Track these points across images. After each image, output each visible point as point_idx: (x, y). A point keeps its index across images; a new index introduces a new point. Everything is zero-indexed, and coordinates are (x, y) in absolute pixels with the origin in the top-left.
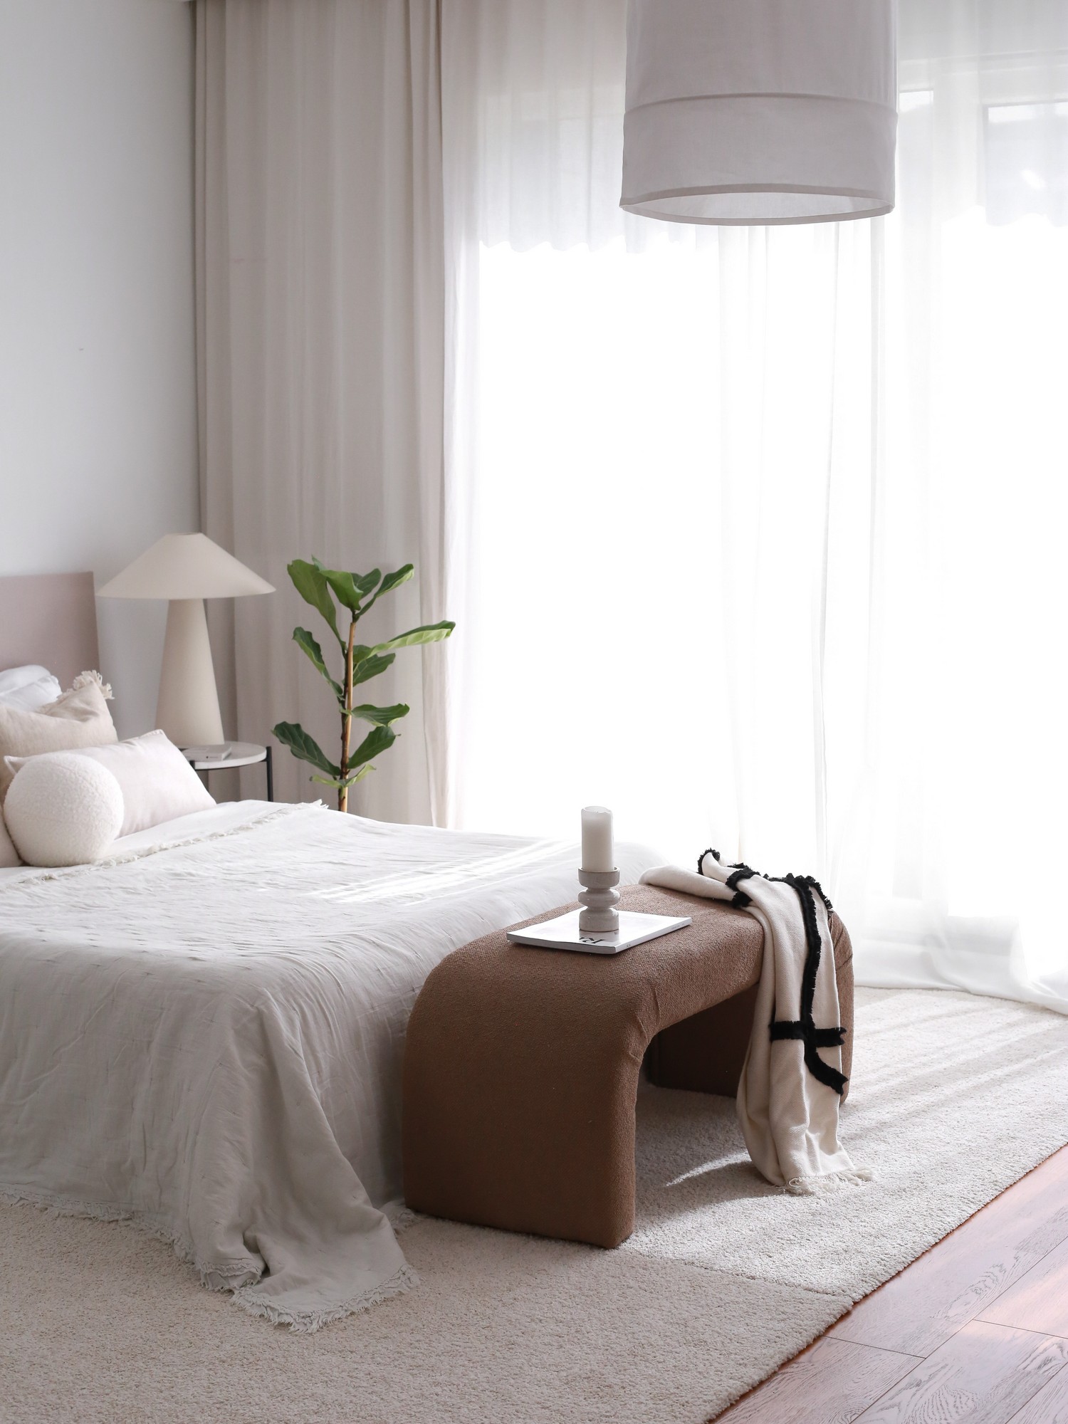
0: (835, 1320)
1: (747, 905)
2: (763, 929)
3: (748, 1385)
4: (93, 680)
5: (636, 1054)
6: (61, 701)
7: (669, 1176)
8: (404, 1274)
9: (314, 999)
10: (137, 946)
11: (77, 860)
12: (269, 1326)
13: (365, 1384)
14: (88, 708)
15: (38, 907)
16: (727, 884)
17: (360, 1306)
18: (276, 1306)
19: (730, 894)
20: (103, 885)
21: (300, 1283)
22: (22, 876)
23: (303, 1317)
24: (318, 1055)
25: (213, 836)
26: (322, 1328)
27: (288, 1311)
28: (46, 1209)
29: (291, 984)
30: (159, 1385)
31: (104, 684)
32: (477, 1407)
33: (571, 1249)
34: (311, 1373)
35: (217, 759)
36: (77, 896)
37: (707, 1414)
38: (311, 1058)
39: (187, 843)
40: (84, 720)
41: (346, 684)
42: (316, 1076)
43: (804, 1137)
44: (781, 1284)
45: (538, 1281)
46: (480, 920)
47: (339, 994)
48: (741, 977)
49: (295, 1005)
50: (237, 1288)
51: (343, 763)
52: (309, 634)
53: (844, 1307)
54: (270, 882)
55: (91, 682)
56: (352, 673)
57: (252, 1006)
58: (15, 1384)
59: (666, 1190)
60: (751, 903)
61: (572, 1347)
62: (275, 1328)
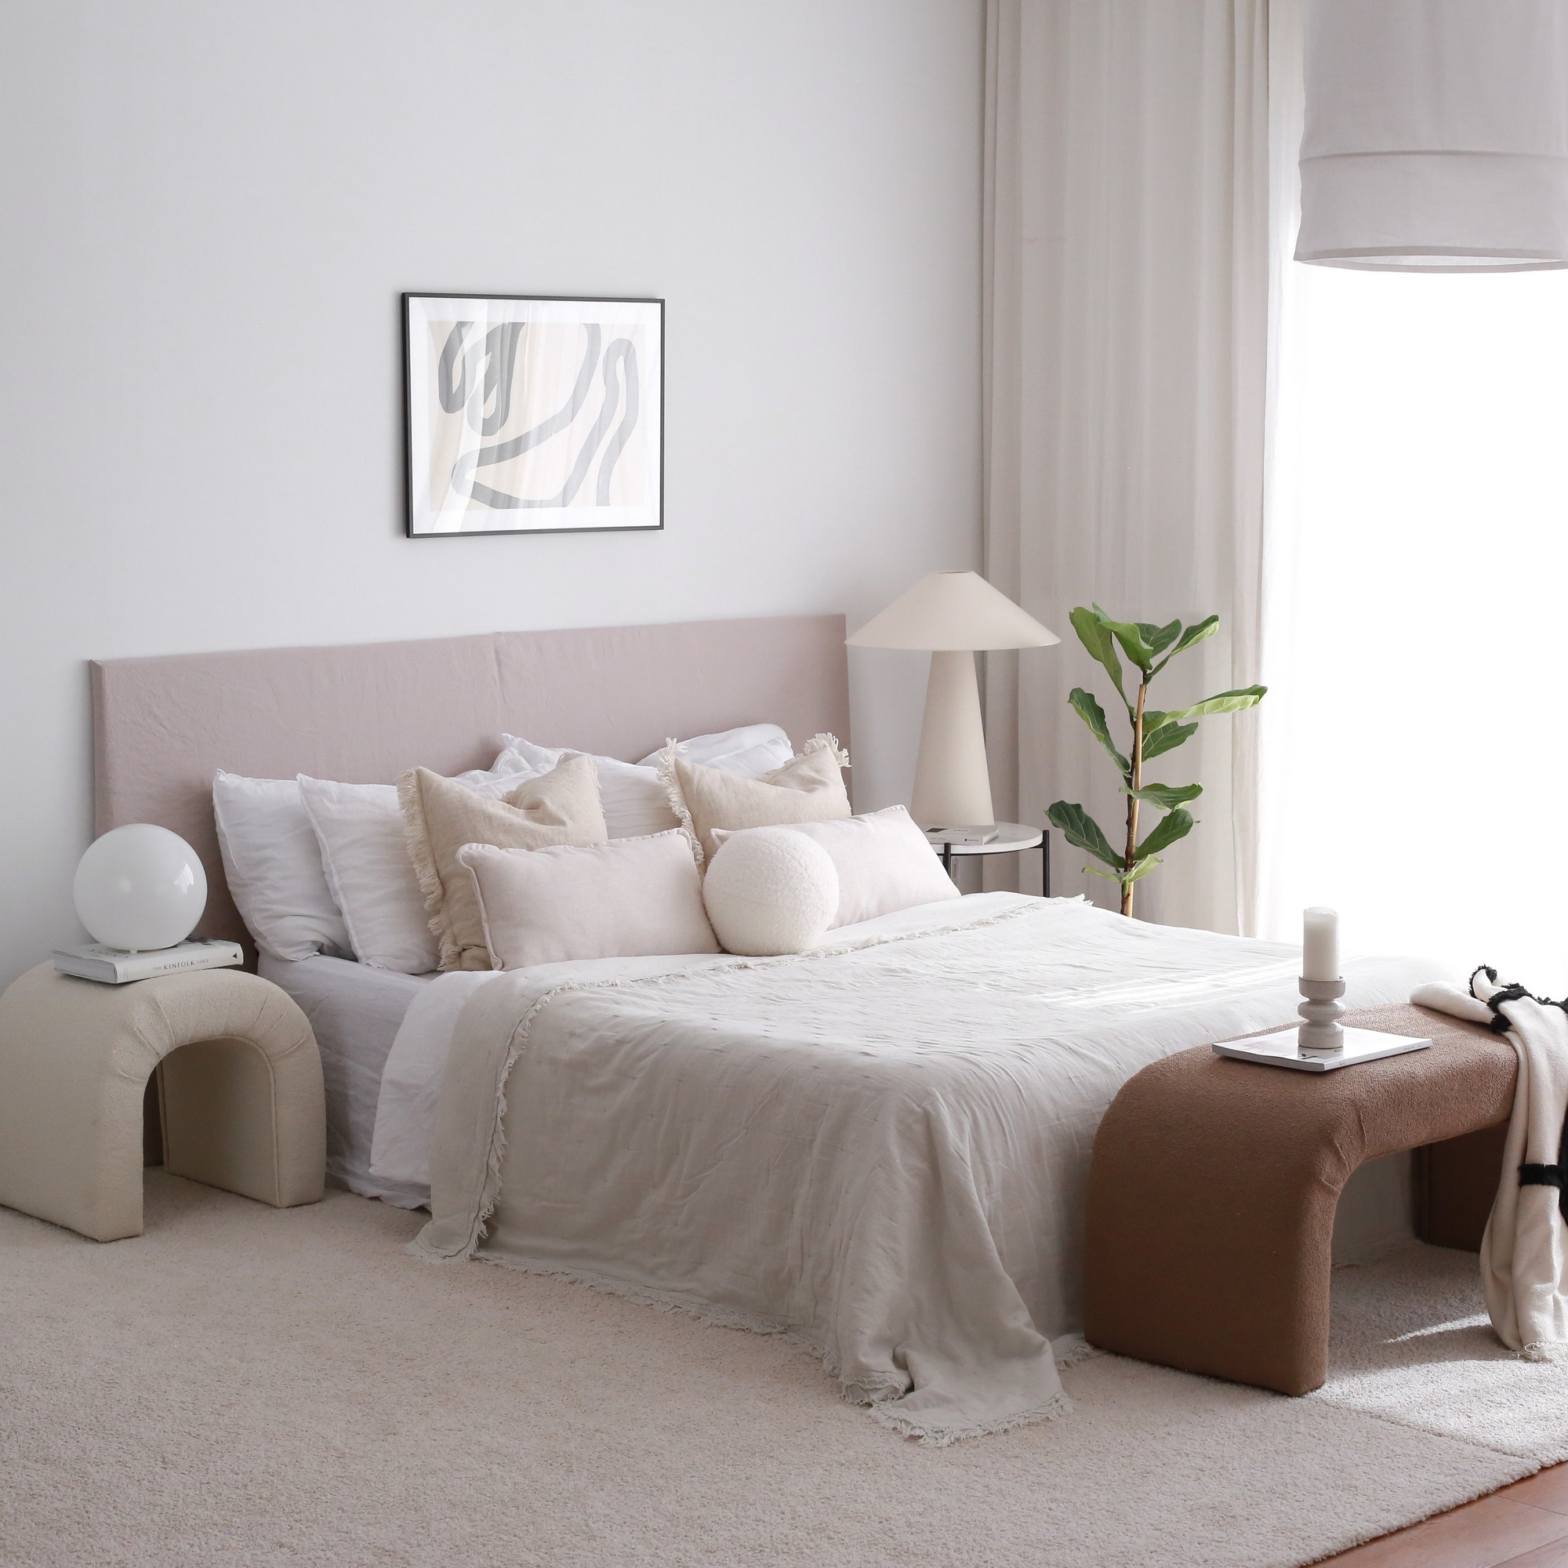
0: (1513, 1481)
1: (1506, 1030)
2: (1518, 1057)
3: (1384, 1529)
4: (827, 744)
5: (1334, 1182)
6: (789, 767)
7: (1396, 1334)
8: (1057, 1401)
9: (989, 1104)
10: (811, 1038)
11: (782, 950)
12: (899, 1438)
13: (979, 1495)
14: (817, 776)
15: (724, 996)
16: (1488, 1004)
17: (1000, 1427)
18: (911, 1420)
19: (1489, 1016)
20: (802, 977)
21: (942, 1401)
22: (715, 963)
23: (936, 1432)
24: (988, 1163)
25: (945, 930)
26: (954, 1443)
27: (921, 1425)
28: (700, 1318)
29: (964, 1085)
30: (769, 1479)
31: (840, 749)
32: (1087, 1523)
33: (1251, 1393)
34: (927, 1481)
35: (978, 842)
36: (771, 987)
37: (1327, 1549)
38: (980, 1166)
39: (911, 937)
40: (810, 791)
41: (1134, 758)
42: (984, 1186)
43: (1550, 1298)
44: (1467, 1443)
45: (1201, 1420)
46: (1204, 1032)
47: (1019, 1100)
48: (1487, 1110)
49: (966, 1109)
50: (877, 1401)
51: (1128, 852)
52: (1091, 697)
53: (1527, 1469)
54: (992, 983)
55: (825, 746)
56: (1141, 745)
57: (919, 1106)
58: (626, 1468)
59: (1386, 1346)
60: (1511, 1028)
61: (1209, 1480)
62: (905, 1441)
